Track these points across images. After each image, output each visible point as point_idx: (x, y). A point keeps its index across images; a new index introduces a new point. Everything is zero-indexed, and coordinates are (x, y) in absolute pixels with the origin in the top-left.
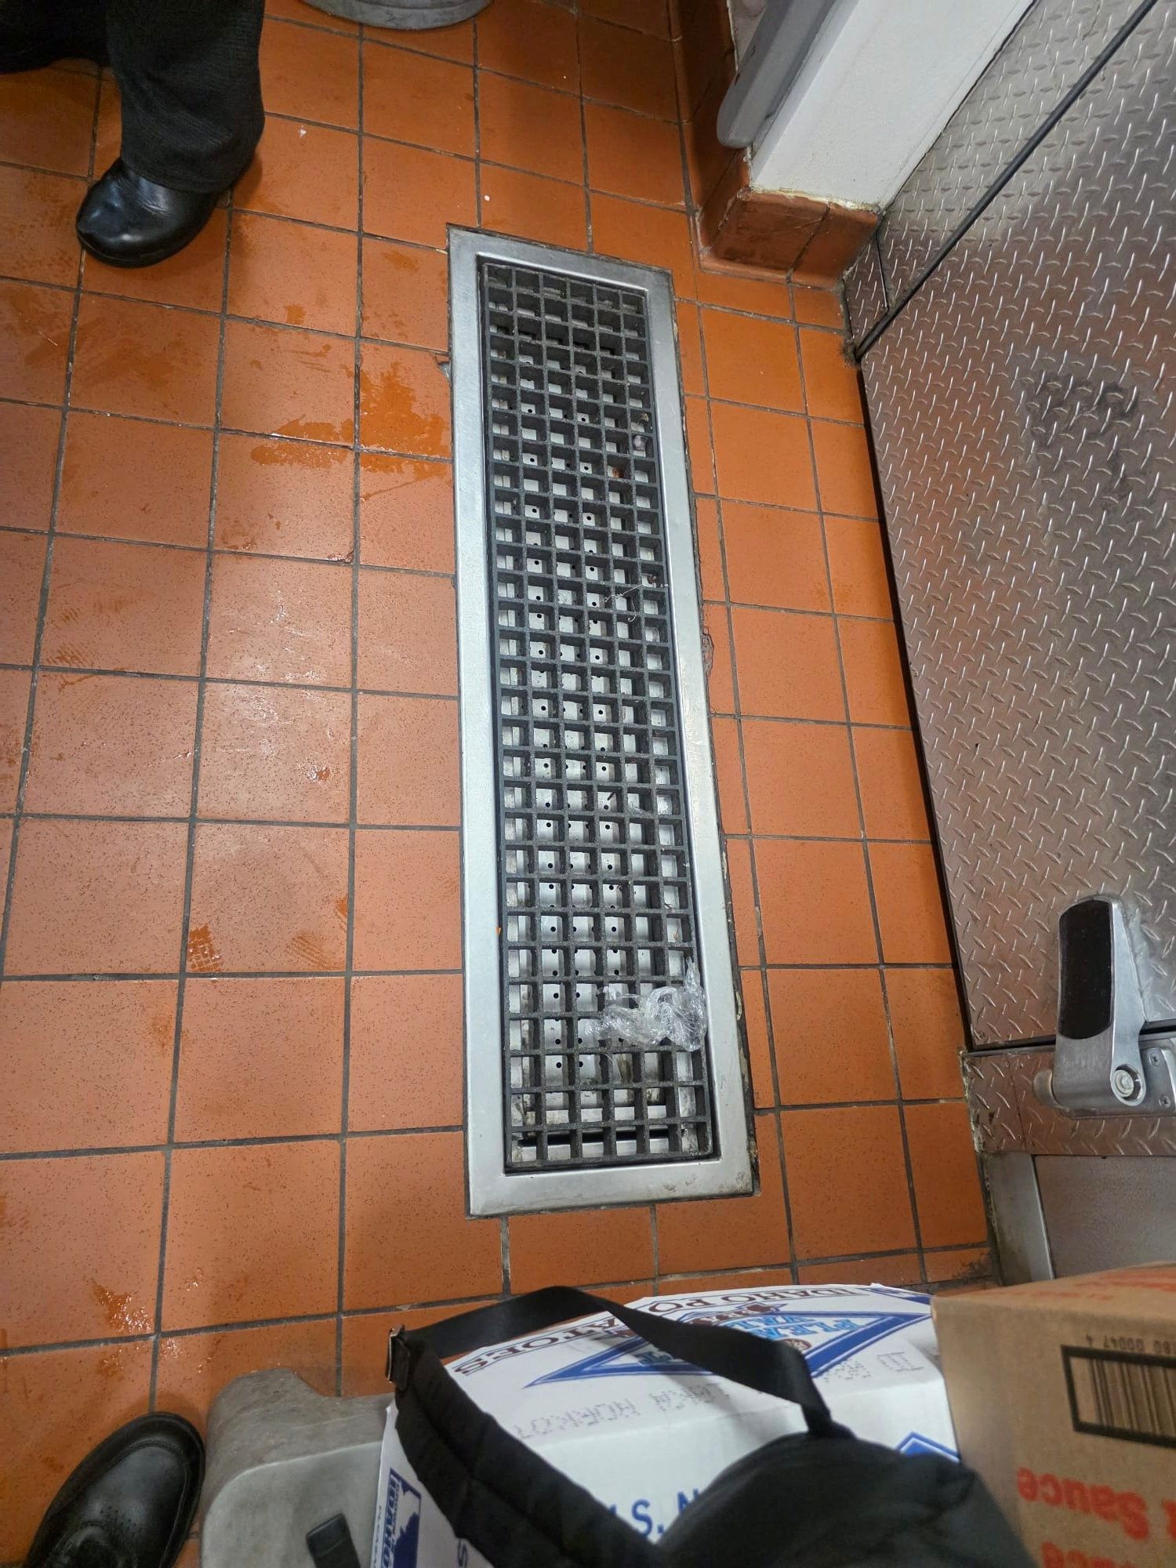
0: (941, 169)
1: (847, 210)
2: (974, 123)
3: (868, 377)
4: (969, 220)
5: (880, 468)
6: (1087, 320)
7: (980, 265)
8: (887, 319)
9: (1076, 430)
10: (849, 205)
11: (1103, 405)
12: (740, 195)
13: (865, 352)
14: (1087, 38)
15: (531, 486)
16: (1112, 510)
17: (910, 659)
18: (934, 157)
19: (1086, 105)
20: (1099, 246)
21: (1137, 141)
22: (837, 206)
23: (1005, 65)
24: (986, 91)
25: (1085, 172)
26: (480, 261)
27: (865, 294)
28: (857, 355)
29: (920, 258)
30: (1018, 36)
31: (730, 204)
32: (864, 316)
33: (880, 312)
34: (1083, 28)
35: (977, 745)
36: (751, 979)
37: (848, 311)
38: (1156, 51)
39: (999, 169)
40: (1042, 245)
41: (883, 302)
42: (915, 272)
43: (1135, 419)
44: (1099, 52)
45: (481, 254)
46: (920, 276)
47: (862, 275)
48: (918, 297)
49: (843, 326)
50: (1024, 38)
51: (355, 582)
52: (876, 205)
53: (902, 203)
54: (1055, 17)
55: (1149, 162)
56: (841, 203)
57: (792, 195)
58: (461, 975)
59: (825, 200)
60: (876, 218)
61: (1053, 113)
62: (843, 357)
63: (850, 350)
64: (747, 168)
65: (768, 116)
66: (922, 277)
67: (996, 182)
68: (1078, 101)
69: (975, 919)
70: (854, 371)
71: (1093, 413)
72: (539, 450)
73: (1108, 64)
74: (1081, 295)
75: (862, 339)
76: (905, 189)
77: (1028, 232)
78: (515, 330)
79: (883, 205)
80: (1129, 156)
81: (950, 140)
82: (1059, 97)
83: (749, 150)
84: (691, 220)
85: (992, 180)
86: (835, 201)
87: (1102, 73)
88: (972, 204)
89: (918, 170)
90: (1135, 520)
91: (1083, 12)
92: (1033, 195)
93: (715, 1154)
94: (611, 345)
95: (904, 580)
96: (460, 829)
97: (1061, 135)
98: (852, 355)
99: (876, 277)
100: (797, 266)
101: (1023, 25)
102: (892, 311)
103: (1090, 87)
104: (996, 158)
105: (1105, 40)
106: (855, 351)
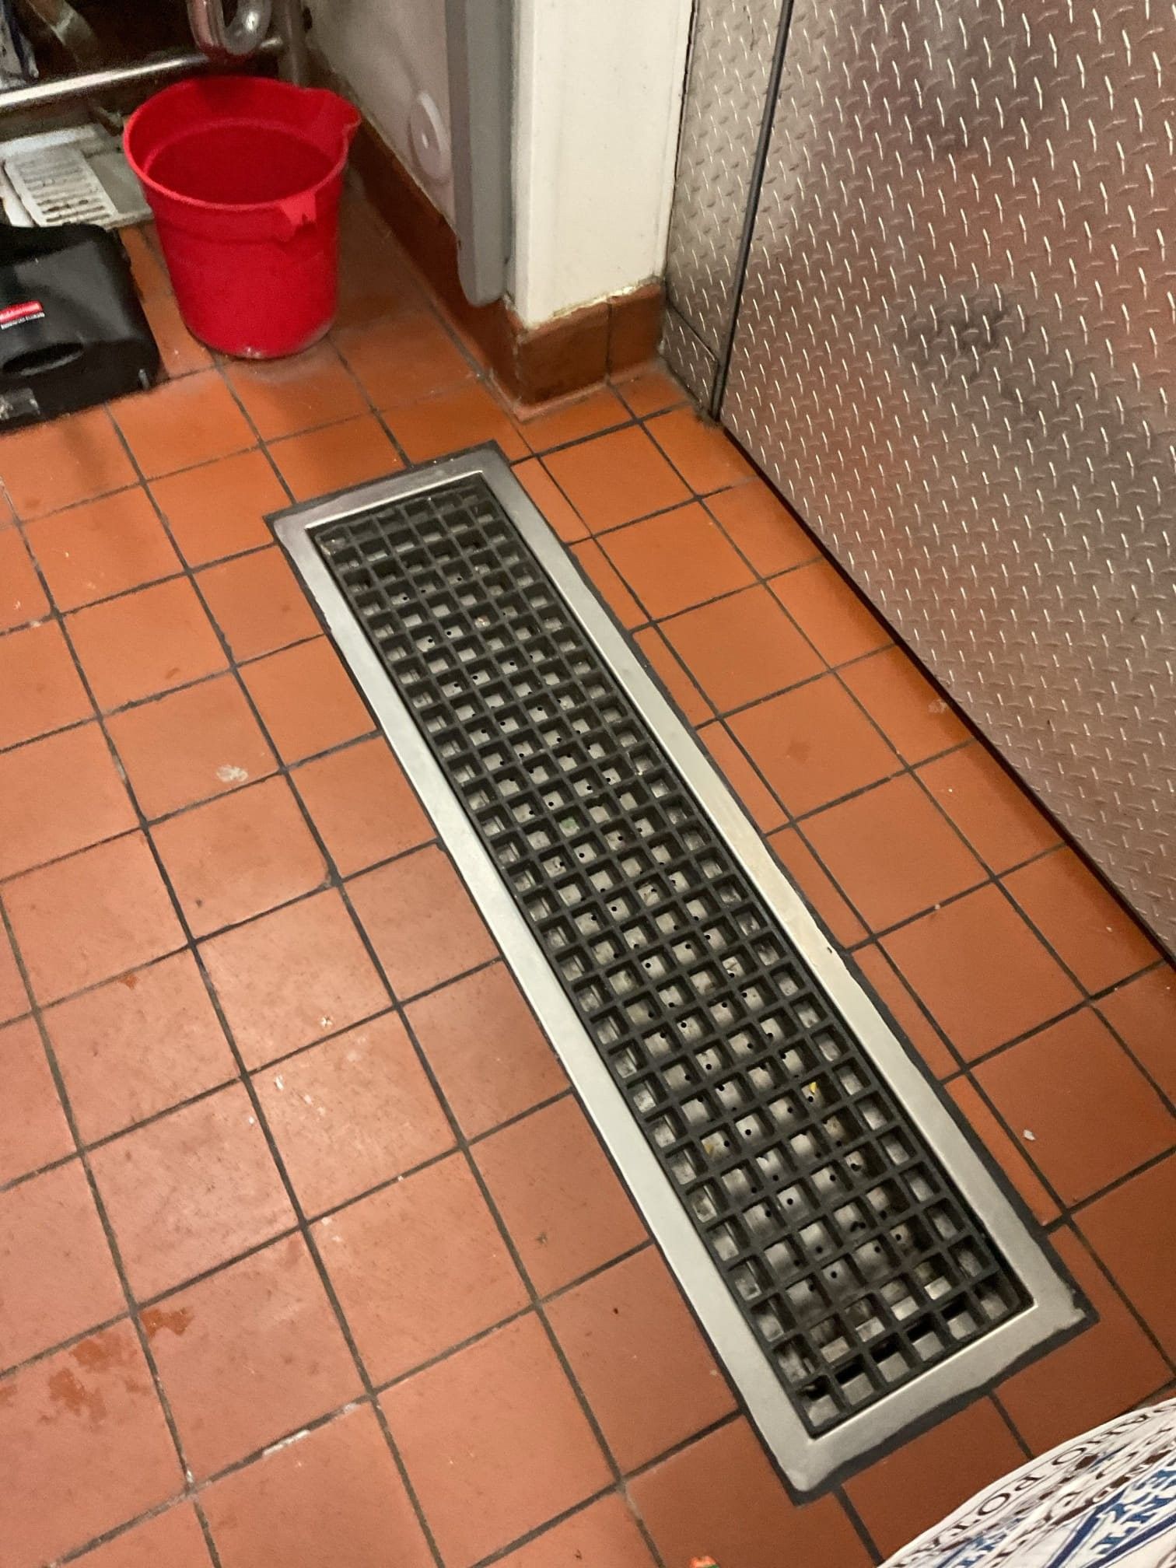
0: (693, 216)
1: (626, 297)
2: (698, 164)
3: (736, 430)
4: (745, 246)
5: (796, 508)
6: (905, 281)
7: (778, 281)
8: (722, 370)
9: (954, 380)
10: (627, 291)
11: (965, 346)
12: (520, 339)
13: (719, 409)
14: (755, 47)
15: (466, 714)
16: (1033, 434)
17: (933, 673)
18: (680, 209)
19: (788, 102)
20: (874, 212)
21: (850, 110)
22: (615, 298)
23: (696, 103)
24: (693, 132)
25: (823, 156)
26: (311, 533)
27: (689, 358)
28: (713, 415)
29: (721, 301)
30: (694, 74)
31: (515, 352)
32: (699, 378)
33: (713, 367)
34: (746, 40)
35: (1049, 723)
36: (960, 1089)
37: (683, 381)
38: (819, 29)
39: (744, 191)
40: (822, 237)
41: (709, 357)
42: (722, 315)
43: (1002, 344)
44: (772, 52)
45: (310, 526)
46: (729, 317)
47: (676, 342)
48: (739, 335)
49: (684, 396)
50: (700, 73)
51: (345, 898)
52: (653, 276)
53: (675, 261)
54: (715, 44)
55: (872, 122)
56: (618, 293)
57: (568, 313)
58: (653, 1247)
59: (603, 299)
60: (659, 287)
61: (763, 123)
62: (701, 425)
63: (704, 414)
64: (514, 313)
65: (507, 261)
66: (732, 316)
67: (749, 201)
68: (779, 101)
69: (1157, 900)
70: (719, 432)
71: (960, 357)
72: (454, 676)
73: (786, 59)
74: (885, 262)
75: (709, 399)
76: (670, 248)
77: (803, 231)
78: (375, 578)
79: (658, 273)
80: (852, 125)
81: (686, 188)
82: (760, 105)
83: (506, 298)
84: (488, 385)
85: (744, 203)
86: (612, 295)
87: (784, 69)
88: (739, 231)
89: (674, 226)
90: (1060, 433)
91: (737, 27)
92: (787, 198)
93: (1026, 1301)
94: (473, 540)
95: (881, 598)
96: (573, 1091)
97: (781, 135)
98: (709, 418)
99: (689, 339)
100: (610, 367)
101: (693, 63)
102: (723, 362)
103: (782, 86)
104: (736, 184)
105: (771, 39)
106: (710, 413)
